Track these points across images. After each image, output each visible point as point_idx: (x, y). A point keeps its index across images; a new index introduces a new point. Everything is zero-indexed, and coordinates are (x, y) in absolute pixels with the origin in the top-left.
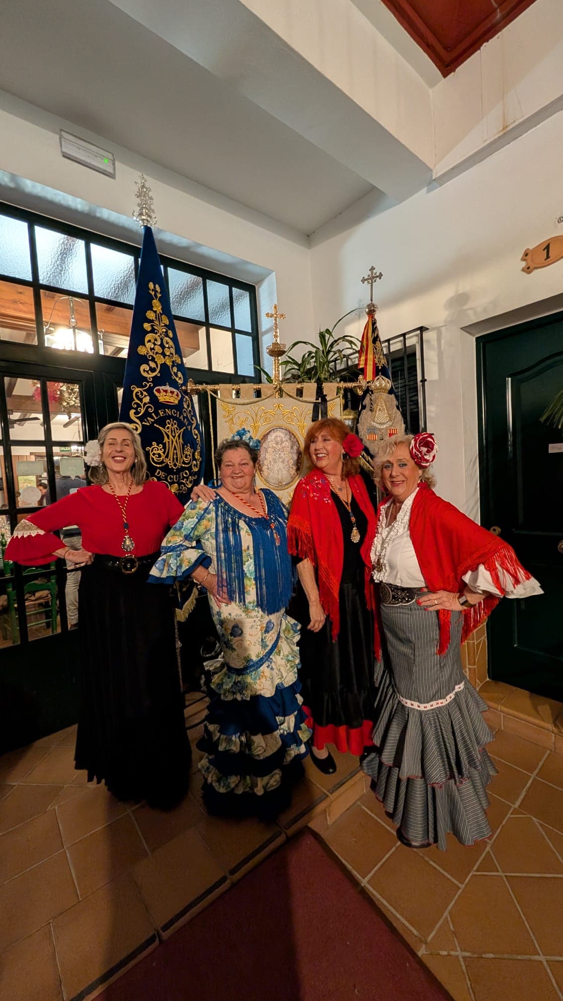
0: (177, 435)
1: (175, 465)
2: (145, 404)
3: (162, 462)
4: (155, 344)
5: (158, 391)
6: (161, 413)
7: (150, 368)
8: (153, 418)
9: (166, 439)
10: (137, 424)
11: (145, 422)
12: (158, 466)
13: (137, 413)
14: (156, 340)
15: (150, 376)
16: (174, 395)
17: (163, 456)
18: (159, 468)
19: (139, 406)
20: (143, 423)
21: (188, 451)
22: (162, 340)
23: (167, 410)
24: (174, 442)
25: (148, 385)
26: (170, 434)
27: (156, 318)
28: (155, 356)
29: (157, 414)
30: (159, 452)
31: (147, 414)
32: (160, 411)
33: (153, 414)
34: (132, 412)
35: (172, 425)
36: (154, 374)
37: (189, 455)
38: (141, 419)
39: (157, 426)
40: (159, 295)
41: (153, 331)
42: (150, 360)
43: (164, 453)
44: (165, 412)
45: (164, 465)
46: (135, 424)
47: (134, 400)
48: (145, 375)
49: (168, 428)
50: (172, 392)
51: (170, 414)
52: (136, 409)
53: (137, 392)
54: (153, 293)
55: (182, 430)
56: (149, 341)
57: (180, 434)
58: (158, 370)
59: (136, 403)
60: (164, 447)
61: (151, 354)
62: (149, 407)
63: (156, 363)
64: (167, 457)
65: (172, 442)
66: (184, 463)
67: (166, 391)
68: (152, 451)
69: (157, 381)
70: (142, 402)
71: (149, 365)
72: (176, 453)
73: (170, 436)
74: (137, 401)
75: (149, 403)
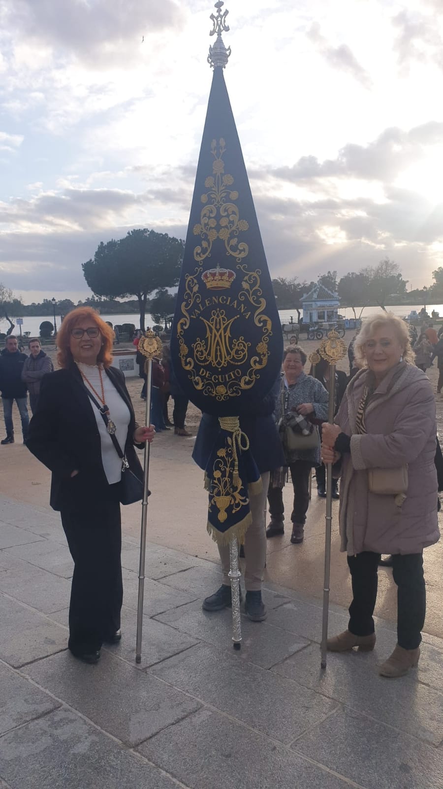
0: (223, 327)
1: (219, 363)
2: (195, 293)
3: (205, 360)
4: (209, 218)
5: (206, 276)
6: (207, 303)
7: (202, 248)
8: (199, 310)
9: (208, 334)
10: (187, 319)
11: (193, 315)
12: (202, 364)
13: (186, 306)
14: (211, 212)
15: (203, 258)
16: (225, 277)
17: (205, 354)
18: (203, 367)
19: (190, 297)
20: (192, 316)
21: (242, 344)
22: (218, 209)
23: (214, 298)
24: (218, 338)
25: (199, 270)
26: (213, 327)
27: (215, 184)
28: (207, 233)
29: (203, 304)
30: (202, 349)
31: (196, 305)
32: (206, 301)
33: (200, 305)
34: (184, 303)
35: (218, 316)
36: (204, 256)
37: (243, 351)
38: (190, 312)
39: (202, 319)
40: (222, 151)
41: (210, 202)
42: (204, 239)
43: (206, 350)
44: (211, 301)
45: (208, 363)
46: (184, 319)
47: (187, 291)
48: (198, 259)
49: (212, 320)
50: (222, 274)
51: (217, 301)
52: (186, 301)
53: (189, 281)
54: (214, 152)
55: (233, 319)
56: (205, 215)
57: (229, 324)
58: (209, 251)
59: (188, 294)
60: (206, 344)
61: (205, 231)
62: (198, 297)
63: (208, 241)
64: (209, 354)
65: (215, 336)
66: (233, 359)
67: (214, 275)
68: (196, 348)
69: (209, 264)
70: (192, 292)
71: (201, 245)
72: (220, 349)
73: (214, 331)
74: (188, 291)
75: (198, 292)
